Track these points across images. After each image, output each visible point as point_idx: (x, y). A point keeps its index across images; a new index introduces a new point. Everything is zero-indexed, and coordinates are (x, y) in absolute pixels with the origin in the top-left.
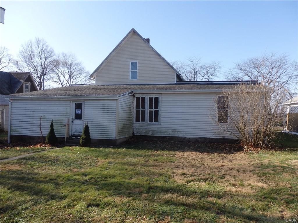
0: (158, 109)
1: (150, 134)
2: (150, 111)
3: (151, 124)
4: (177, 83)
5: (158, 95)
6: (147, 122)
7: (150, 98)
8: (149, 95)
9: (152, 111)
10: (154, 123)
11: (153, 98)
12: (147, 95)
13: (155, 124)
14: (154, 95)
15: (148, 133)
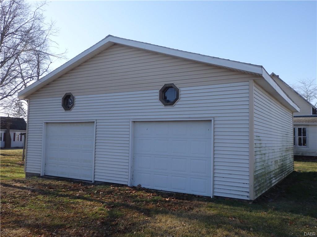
0: (306, 136)
1: (300, 154)
2: (299, 138)
3: (300, 147)
4: (313, 115)
5: (306, 126)
6: (297, 146)
7: (299, 128)
8: (298, 126)
9: (301, 138)
10: (302, 146)
11: (301, 128)
12: (297, 126)
13: (304, 147)
14: (303, 126)
15: (299, 154)
